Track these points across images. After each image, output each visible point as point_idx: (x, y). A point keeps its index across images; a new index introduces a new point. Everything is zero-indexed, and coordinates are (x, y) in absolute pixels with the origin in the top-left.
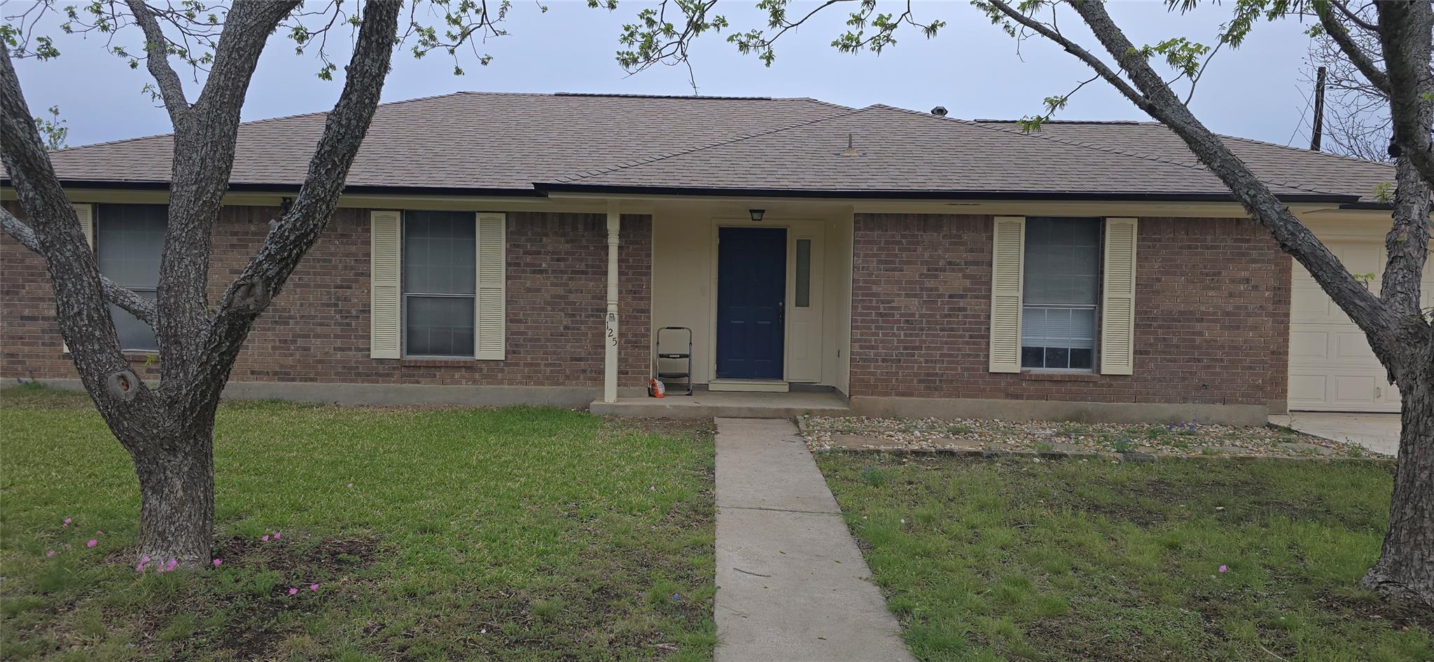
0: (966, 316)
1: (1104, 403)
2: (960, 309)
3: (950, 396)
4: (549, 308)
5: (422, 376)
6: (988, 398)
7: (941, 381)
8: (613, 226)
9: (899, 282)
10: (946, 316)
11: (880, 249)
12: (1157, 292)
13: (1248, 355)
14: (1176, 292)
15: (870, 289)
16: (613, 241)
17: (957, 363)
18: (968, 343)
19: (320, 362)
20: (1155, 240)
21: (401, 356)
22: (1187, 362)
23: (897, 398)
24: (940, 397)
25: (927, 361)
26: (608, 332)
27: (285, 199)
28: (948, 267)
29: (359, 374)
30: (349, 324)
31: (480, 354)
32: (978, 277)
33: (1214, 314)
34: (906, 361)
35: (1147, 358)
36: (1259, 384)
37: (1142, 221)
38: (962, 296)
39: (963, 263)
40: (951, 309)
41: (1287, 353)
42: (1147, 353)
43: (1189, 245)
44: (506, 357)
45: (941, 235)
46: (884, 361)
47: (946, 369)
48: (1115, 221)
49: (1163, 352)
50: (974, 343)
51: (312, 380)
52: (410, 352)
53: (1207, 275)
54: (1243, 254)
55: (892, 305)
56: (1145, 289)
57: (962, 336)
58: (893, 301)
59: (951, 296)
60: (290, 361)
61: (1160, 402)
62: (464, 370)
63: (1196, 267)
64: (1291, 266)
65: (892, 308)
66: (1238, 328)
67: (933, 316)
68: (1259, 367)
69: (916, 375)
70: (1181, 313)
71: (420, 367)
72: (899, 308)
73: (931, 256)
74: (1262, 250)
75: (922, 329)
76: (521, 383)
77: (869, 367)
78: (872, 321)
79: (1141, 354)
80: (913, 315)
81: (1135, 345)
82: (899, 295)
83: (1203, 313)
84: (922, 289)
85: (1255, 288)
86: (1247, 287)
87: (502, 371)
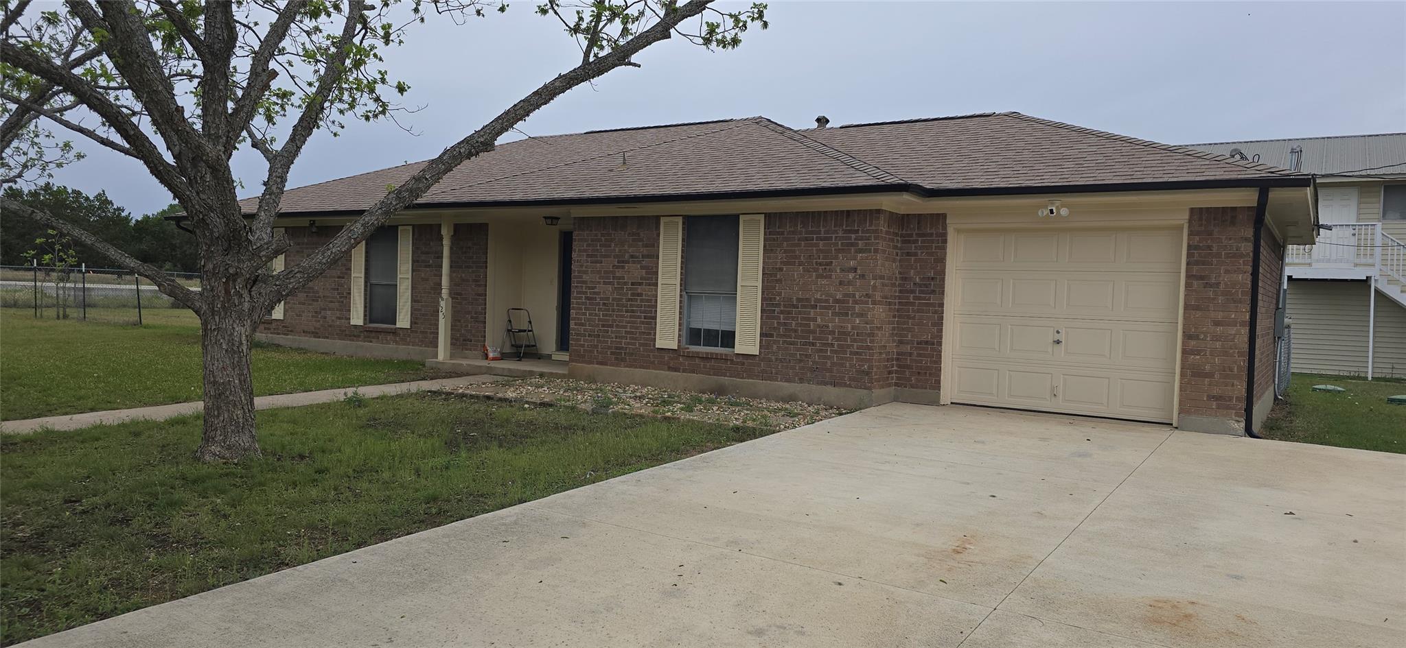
0: (642, 301)
1: (738, 380)
2: (639, 295)
3: (630, 366)
4: (432, 292)
5: (373, 338)
6: (656, 370)
7: (625, 353)
8: (446, 232)
9: (599, 272)
10: (629, 300)
11: (588, 245)
12: (779, 281)
13: (854, 341)
14: (795, 280)
15: (581, 277)
16: (446, 243)
17: (635, 339)
18: (643, 323)
19: (330, 326)
20: (778, 233)
21: (365, 324)
22: (803, 345)
23: (597, 366)
24: (625, 367)
25: (616, 337)
26: (440, 308)
27: (310, 221)
28: (631, 260)
29: (346, 335)
30: (342, 302)
31: (398, 325)
32: (650, 268)
33: (827, 301)
34: (603, 337)
35: (771, 341)
36: (865, 369)
37: (768, 216)
38: (640, 284)
39: (641, 257)
40: (633, 294)
41: (940, 344)
42: (772, 336)
43: (806, 237)
44: (411, 326)
45: (627, 233)
46: (589, 336)
47: (629, 343)
48: (748, 217)
49: (784, 335)
50: (647, 323)
51: (327, 338)
52: (371, 322)
53: (821, 264)
54: (852, 245)
55: (596, 290)
56: (770, 276)
57: (639, 317)
58: (595, 287)
59: (633, 284)
60: (318, 325)
61: (781, 381)
62: (391, 334)
63: (812, 257)
64: (945, 256)
65: (595, 293)
66: (847, 314)
67: (620, 300)
68: (864, 353)
69: (609, 348)
70: (799, 300)
71: (371, 331)
72: (598, 293)
73: (620, 251)
74: (869, 240)
75: (613, 310)
76: (418, 345)
77: (580, 340)
78: (583, 303)
79: (767, 337)
80: (608, 299)
81: (761, 328)
82: (599, 283)
83: (817, 300)
84: (614, 278)
85: (862, 276)
86: (855, 277)
87: (409, 336)
